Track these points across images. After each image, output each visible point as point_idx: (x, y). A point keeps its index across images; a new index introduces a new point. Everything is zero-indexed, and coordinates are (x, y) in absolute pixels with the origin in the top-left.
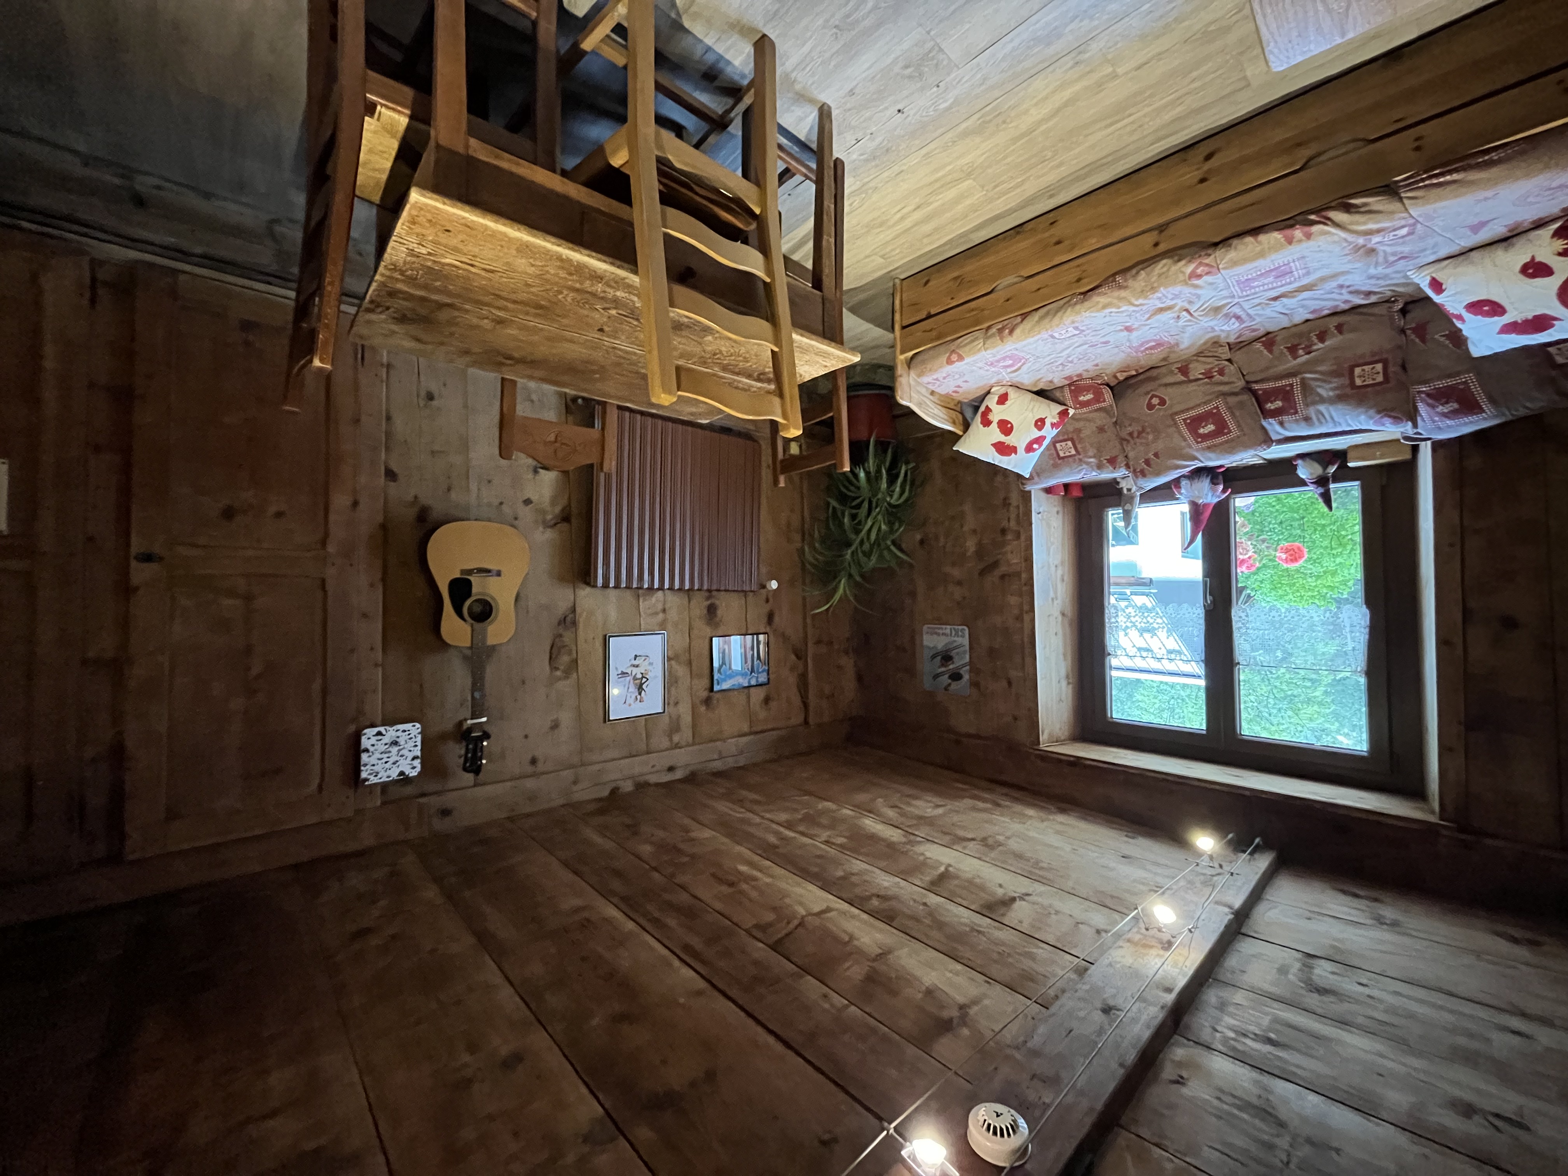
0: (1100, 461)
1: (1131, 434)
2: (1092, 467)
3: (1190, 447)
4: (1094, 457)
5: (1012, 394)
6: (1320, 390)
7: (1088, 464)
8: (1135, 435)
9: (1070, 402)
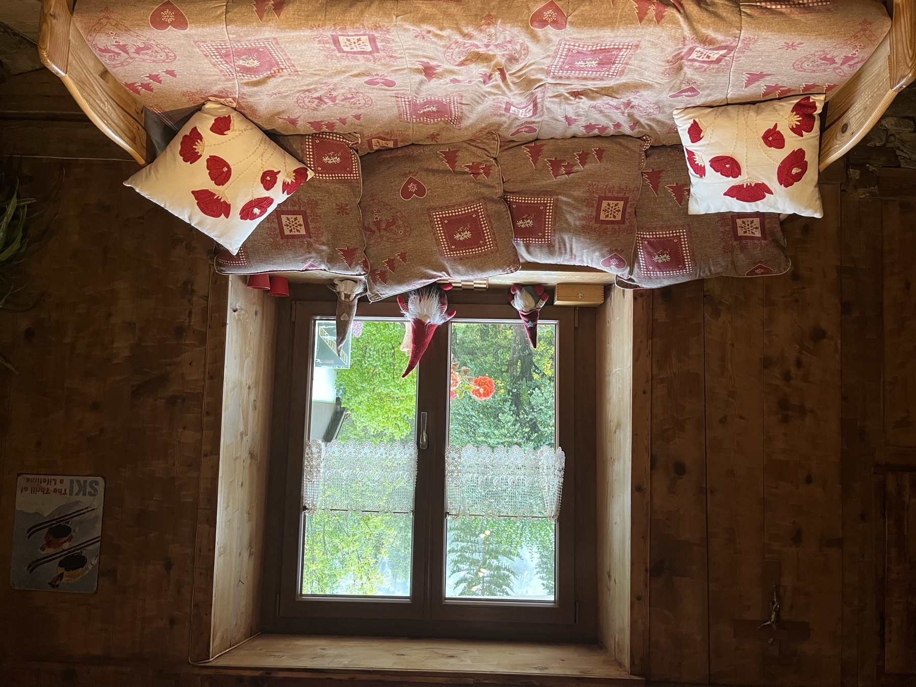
0: (334, 251)
1: (378, 224)
2: (322, 257)
3: (442, 254)
4: (327, 245)
5: (237, 122)
6: (568, 216)
7: (318, 252)
8: (383, 226)
9: (310, 160)
